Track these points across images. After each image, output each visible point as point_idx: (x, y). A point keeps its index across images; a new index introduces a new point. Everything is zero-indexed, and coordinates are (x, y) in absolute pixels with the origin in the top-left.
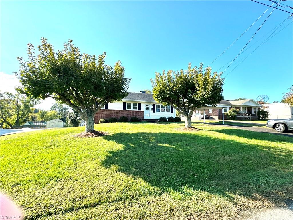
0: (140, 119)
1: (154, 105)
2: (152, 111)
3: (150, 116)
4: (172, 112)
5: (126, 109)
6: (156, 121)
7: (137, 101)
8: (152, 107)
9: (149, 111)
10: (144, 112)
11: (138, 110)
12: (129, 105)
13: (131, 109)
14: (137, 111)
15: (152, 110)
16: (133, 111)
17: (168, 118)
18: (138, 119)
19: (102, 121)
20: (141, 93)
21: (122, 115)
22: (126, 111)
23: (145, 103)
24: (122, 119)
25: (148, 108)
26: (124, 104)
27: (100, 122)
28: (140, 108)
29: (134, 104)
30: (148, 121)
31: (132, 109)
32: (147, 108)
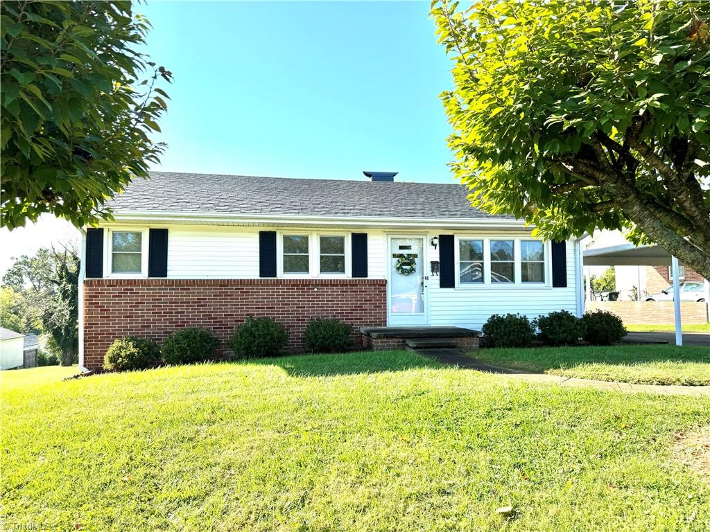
0: (363, 329)
1: (446, 243)
2: (436, 279)
3: (422, 310)
4: (560, 280)
5: (281, 274)
6: (465, 341)
7: (342, 224)
8: (434, 255)
9: (415, 278)
10: (389, 288)
11: (348, 275)
12: (297, 247)
13: (307, 270)
14: (343, 283)
15: (433, 270)
16: (323, 283)
17: (543, 322)
18: (348, 330)
19: (119, 356)
20: (370, 180)
21: (253, 308)
22: (281, 282)
23: (388, 233)
24: (252, 334)
25: (411, 263)
26: (267, 240)
27: (112, 360)
28: (360, 266)
29: (324, 240)
30: (411, 343)
31: (315, 272)
32: (406, 264)
